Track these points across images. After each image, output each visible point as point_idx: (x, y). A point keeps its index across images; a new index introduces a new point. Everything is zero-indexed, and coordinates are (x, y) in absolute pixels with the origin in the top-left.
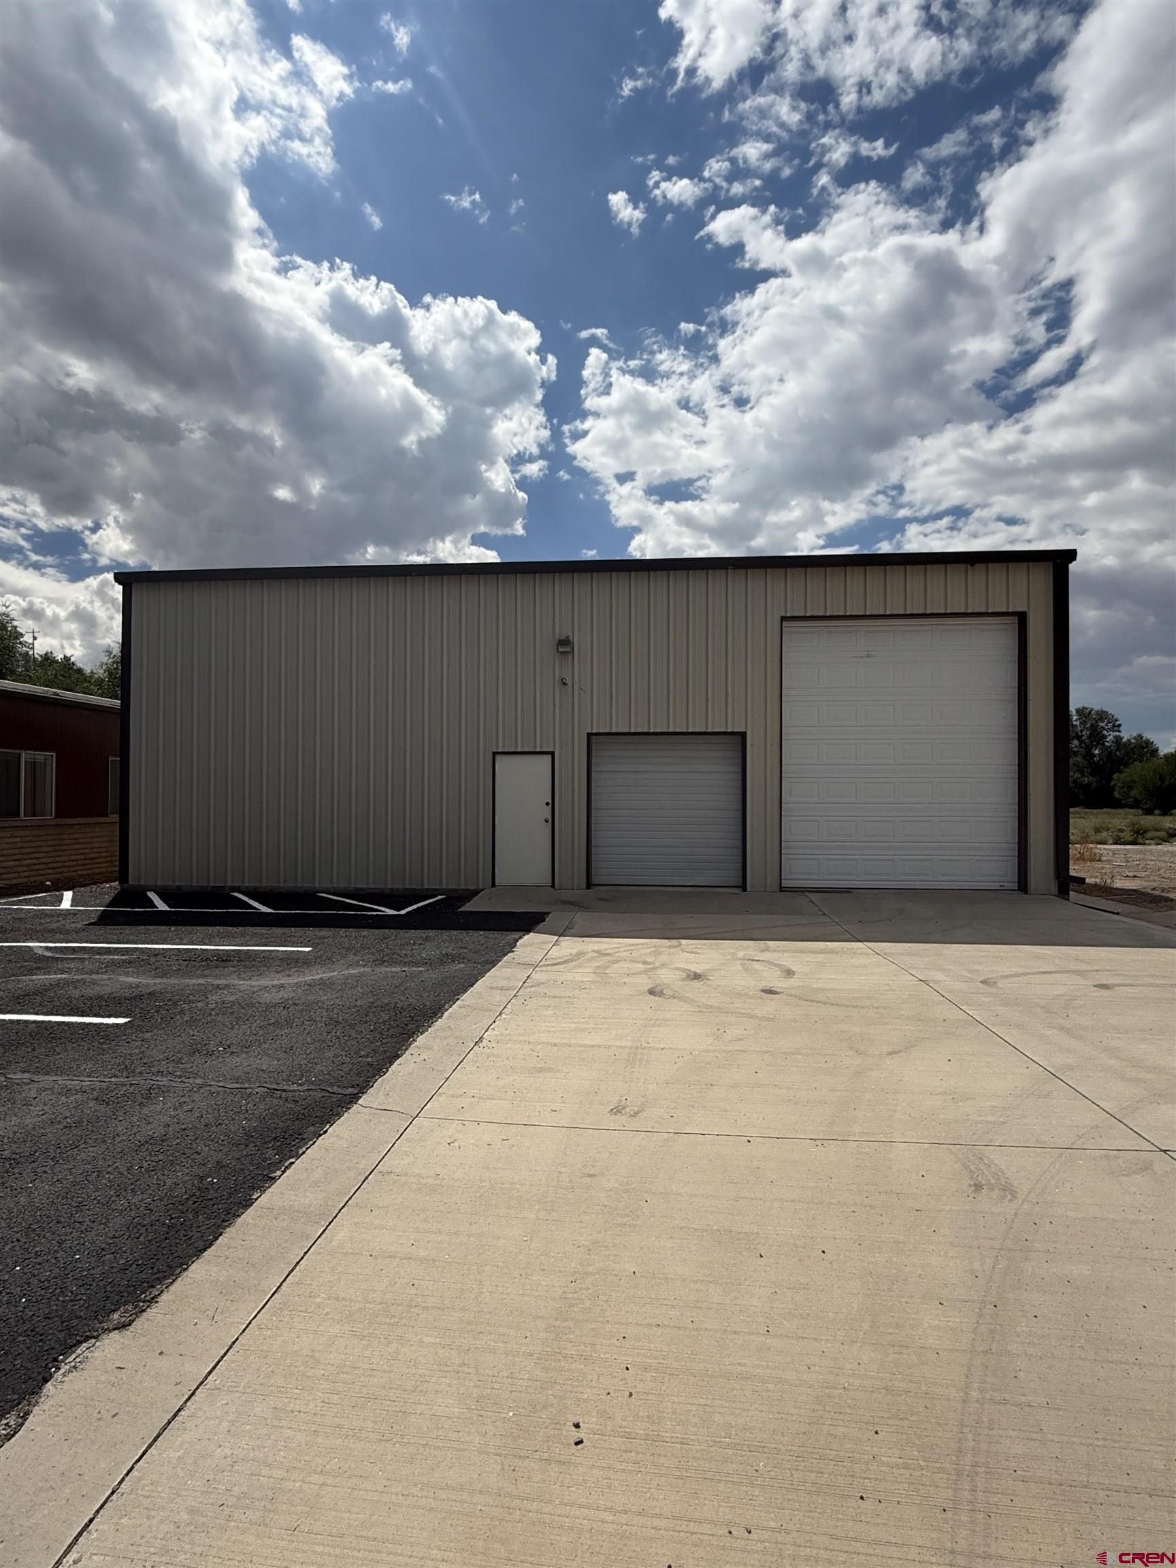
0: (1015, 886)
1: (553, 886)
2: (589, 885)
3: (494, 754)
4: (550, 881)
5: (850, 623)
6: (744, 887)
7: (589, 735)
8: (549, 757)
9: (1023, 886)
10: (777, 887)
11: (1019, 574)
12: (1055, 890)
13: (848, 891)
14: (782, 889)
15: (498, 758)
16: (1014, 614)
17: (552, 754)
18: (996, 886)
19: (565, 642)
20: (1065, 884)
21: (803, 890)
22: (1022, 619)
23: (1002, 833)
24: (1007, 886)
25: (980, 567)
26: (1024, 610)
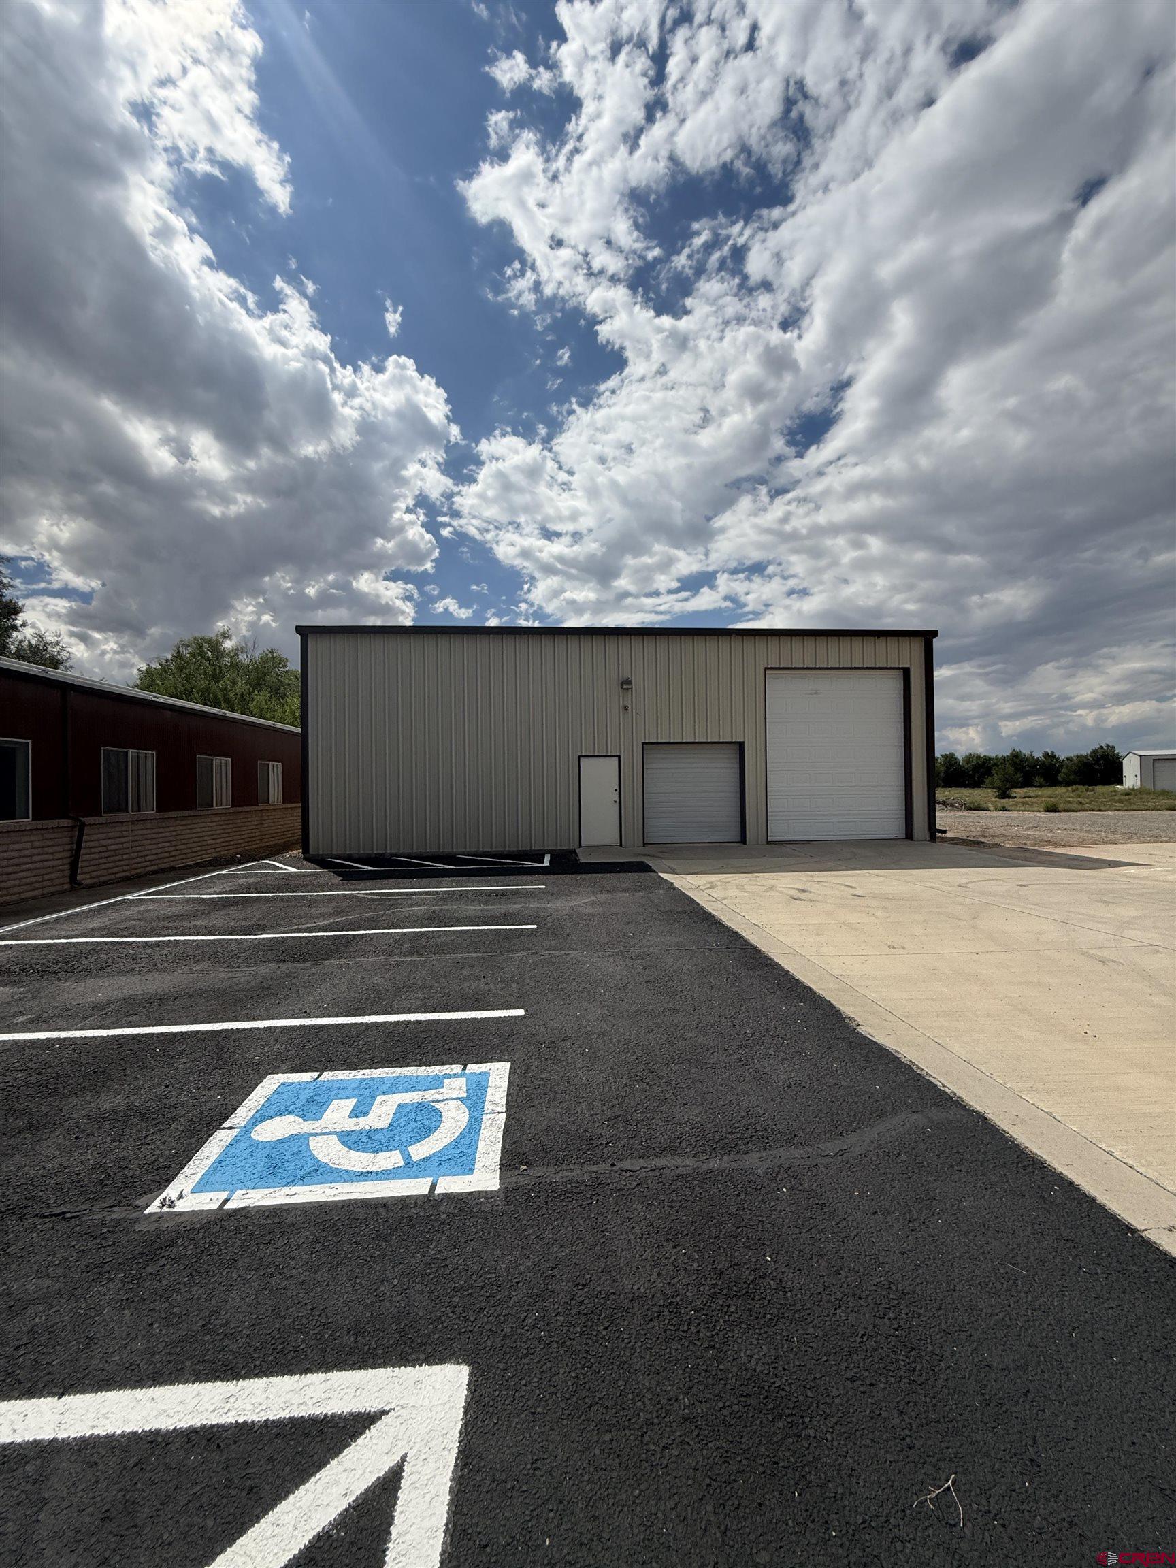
0: (904, 836)
1: (621, 845)
2: (644, 845)
3: (579, 757)
4: (618, 841)
5: (805, 672)
6: (743, 841)
7: (643, 744)
8: (617, 759)
9: (909, 835)
10: (764, 842)
11: (905, 643)
12: (927, 837)
13: (808, 842)
14: (768, 843)
15: (582, 759)
16: (902, 668)
17: (619, 757)
18: (893, 837)
19: (629, 682)
20: (933, 833)
21: (781, 843)
22: (906, 672)
23: (895, 803)
24: (900, 836)
25: (883, 639)
26: (907, 666)
